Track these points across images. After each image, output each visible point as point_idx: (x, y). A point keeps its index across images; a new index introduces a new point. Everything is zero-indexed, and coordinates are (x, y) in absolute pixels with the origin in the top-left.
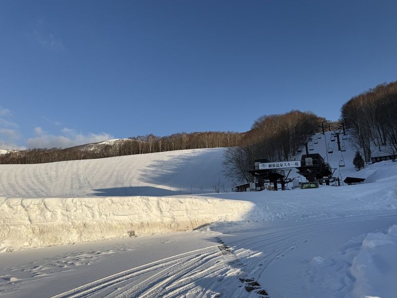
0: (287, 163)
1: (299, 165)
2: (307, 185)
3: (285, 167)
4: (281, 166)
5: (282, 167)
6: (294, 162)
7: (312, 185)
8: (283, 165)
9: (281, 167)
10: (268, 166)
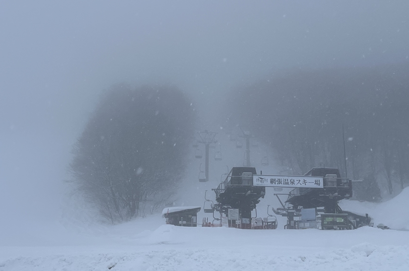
0: (302, 179)
1: (321, 186)
2: (330, 219)
3: (299, 186)
4: (293, 183)
5: (293, 186)
6: (313, 179)
7: (339, 220)
8: (296, 182)
9: (291, 185)
10: (269, 181)
